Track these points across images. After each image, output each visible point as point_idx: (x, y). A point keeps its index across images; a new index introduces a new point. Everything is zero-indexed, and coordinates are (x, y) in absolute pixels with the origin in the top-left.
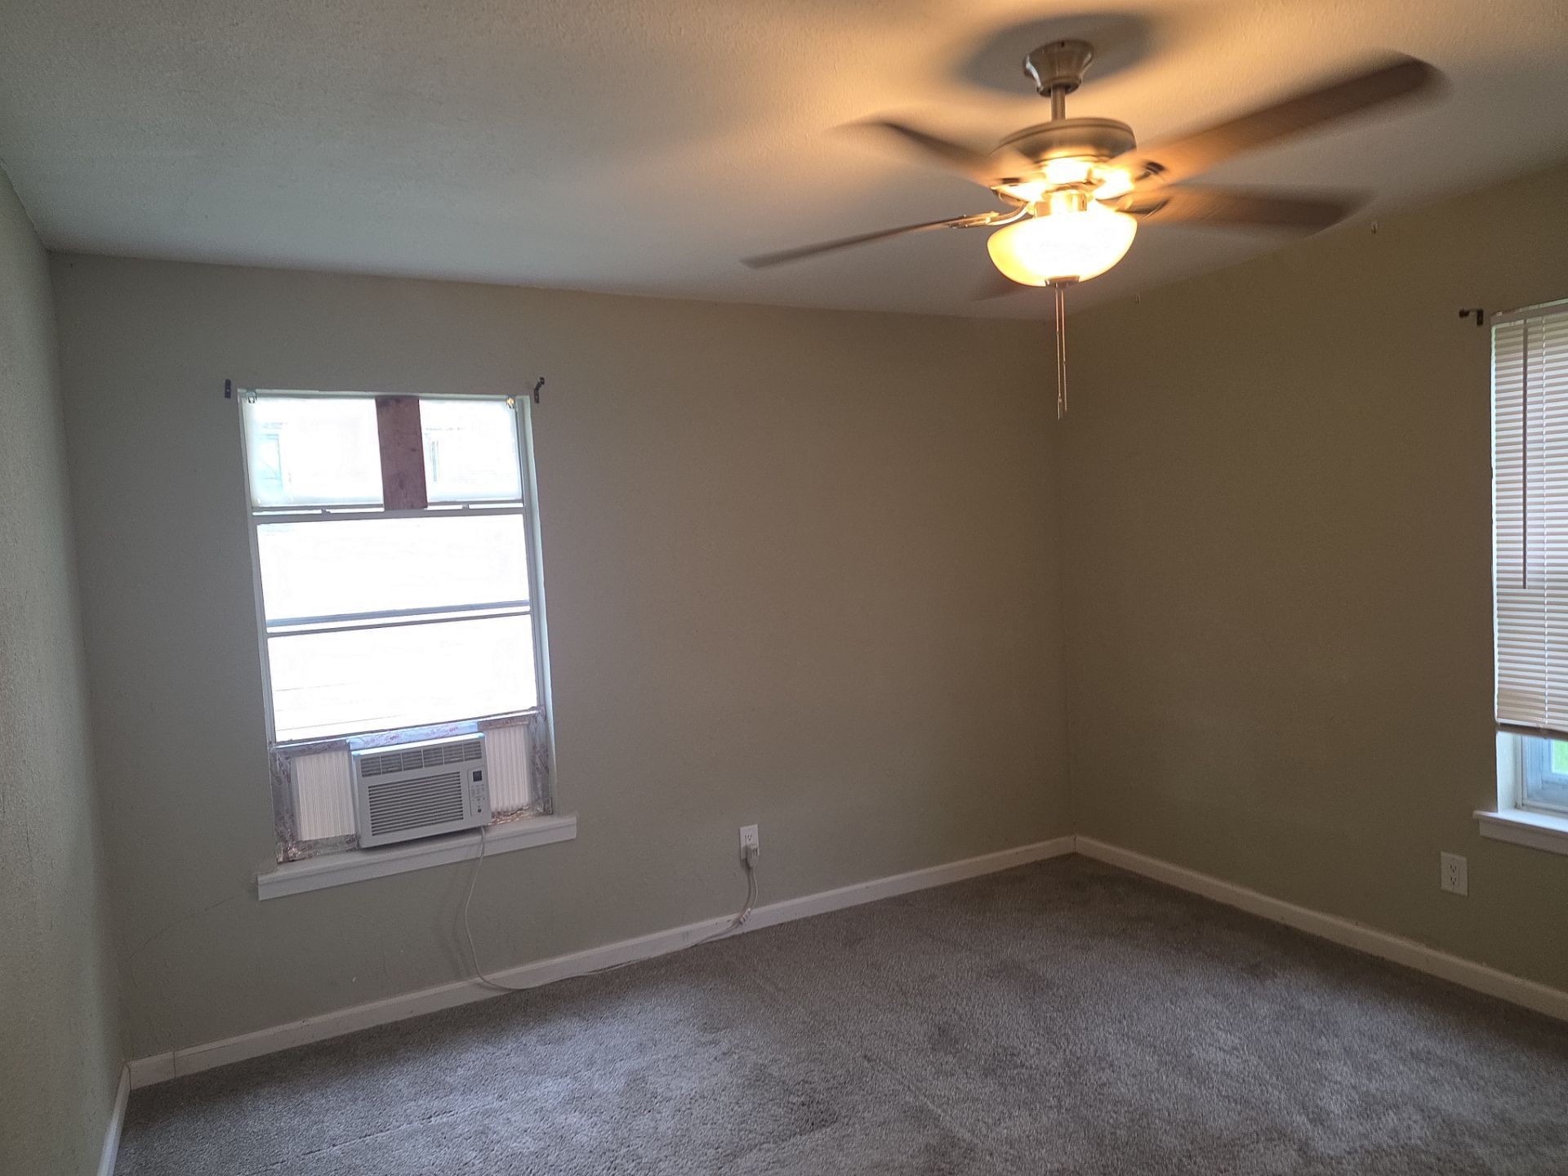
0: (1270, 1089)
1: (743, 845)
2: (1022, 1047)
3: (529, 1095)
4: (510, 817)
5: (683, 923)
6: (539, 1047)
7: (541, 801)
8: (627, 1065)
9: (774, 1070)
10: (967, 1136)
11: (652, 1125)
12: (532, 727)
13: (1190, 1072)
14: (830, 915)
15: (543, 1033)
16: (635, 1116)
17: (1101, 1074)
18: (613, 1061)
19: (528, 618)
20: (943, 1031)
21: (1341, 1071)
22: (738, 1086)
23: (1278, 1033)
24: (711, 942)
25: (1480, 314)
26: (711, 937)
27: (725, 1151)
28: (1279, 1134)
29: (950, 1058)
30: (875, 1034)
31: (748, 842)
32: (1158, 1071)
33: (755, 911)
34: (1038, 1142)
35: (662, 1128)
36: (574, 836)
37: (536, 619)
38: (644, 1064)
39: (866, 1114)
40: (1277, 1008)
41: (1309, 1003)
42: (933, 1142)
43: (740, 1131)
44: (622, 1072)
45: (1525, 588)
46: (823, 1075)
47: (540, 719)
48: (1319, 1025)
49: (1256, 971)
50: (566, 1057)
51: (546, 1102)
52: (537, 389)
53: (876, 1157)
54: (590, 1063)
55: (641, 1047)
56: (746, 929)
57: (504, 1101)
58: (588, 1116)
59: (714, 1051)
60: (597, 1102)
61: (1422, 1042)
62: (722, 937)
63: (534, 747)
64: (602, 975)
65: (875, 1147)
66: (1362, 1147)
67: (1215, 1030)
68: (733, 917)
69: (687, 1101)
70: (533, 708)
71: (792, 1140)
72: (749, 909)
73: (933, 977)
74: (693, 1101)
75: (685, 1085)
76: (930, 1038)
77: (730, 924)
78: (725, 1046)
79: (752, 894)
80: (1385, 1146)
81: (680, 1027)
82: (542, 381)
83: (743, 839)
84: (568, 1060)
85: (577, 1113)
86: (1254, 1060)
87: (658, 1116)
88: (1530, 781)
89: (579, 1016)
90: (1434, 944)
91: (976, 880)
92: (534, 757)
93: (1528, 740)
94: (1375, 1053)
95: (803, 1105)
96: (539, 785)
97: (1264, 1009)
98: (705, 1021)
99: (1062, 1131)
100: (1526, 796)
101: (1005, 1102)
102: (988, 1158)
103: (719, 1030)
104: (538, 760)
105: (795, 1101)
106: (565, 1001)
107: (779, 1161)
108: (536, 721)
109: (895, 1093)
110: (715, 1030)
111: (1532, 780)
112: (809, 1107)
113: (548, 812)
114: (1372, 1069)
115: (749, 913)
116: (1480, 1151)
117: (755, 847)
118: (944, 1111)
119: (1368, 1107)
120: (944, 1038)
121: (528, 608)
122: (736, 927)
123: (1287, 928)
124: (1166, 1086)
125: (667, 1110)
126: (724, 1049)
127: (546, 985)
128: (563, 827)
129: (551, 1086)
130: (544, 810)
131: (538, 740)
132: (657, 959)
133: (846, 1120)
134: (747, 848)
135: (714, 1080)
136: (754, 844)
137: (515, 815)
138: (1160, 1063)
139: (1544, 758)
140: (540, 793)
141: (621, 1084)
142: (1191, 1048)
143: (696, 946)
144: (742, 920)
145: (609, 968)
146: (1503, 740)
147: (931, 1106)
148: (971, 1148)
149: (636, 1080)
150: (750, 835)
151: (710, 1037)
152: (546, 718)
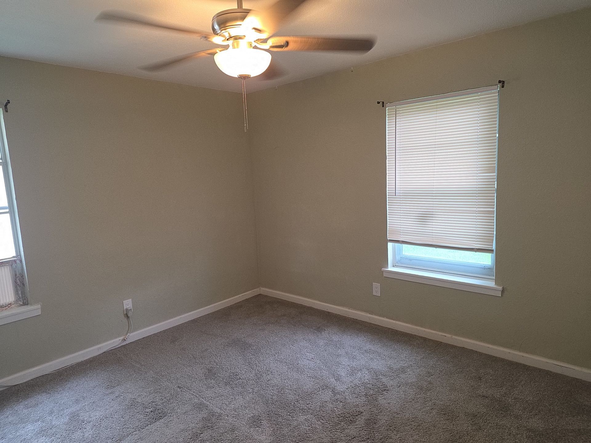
0: (323, 371)
1: (125, 308)
2: (240, 371)
3: (18, 434)
4: (5, 308)
5: (98, 344)
6: (24, 410)
7: (21, 299)
8: (70, 410)
9: (139, 400)
10: (219, 411)
11: (82, 435)
12: (14, 266)
13: (298, 370)
14: (164, 331)
15: (27, 403)
16: (73, 433)
17: (268, 377)
18: (63, 410)
19: (8, 215)
20: (210, 371)
21: (345, 361)
22: (123, 410)
23: (326, 351)
24: (112, 350)
25: (383, 103)
26: (112, 348)
27: (116, 439)
28: (326, 387)
29: (213, 381)
30: (183, 377)
31: (127, 307)
32: (287, 371)
33: (131, 334)
34: (245, 407)
35: (86, 435)
36: (40, 314)
37: (13, 215)
38: (78, 409)
39: (178, 410)
40: (325, 341)
41: (335, 338)
42: (205, 416)
43: (123, 429)
44: (67, 414)
45: (395, 196)
46: (161, 398)
47: (18, 262)
48: (338, 345)
49: (319, 329)
50: (39, 412)
51: (27, 435)
52: (6, 105)
53: (182, 427)
54: (51, 413)
55: (77, 401)
56: (127, 342)
57: (4, 440)
58: (49, 437)
59: (112, 397)
60: (54, 430)
61: (368, 346)
62: (116, 347)
63: (16, 275)
64: (58, 372)
65: (182, 423)
66: (351, 386)
67: (306, 353)
68: (122, 338)
69: (99, 421)
70: (14, 257)
71: (147, 428)
72: (129, 334)
73: (207, 350)
74: (101, 420)
75: (97, 414)
76: (205, 374)
77: (120, 341)
78: (117, 394)
79: (130, 327)
80: (358, 384)
81: (95, 389)
82: (8, 102)
83: (125, 305)
84: (40, 413)
85: (44, 437)
86: (318, 362)
87: (85, 430)
88: (397, 258)
89: (46, 392)
90: (371, 313)
91: (224, 309)
92: (16, 279)
93: (397, 245)
94: (355, 353)
95: (152, 412)
96: (20, 292)
97: (321, 342)
98: (108, 384)
99: (254, 401)
100: (396, 262)
101: (233, 394)
102: (226, 417)
103: (114, 387)
104: (18, 281)
105: (148, 411)
106: (38, 387)
107: (140, 438)
108: (16, 263)
109: (190, 399)
110: (113, 388)
111: (398, 258)
112: (154, 412)
113: (25, 304)
114: (354, 358)
115: (129, 335)
116: (384, 380)
117: (131, 308)
118: (210, 403)
119: (353, 372)
120: (210, 373)
121: (7, 210)
122: (123, 342)
123: (328, 312)
124: (290, 377)
125: (89, 427)
126: (117, 395)
127: (28, 381)
128: (34, 310)
129: (30, 427)
130: (23, 303)
131: (17, 270)
132: (86, 361)
133: (170, 414)
134: (127, 309)
135: (112, 409)
136: (130, 307)
137: (7, 307)
138: (289, 368)
139: (401, 250)
140: (20, 295)
141: (66, 419)
142: (298, 361)
143: (104, 352)
144: (125, 339)
145: (61, 368)
146: (390, 245)
147: (205, 402)
148: (220, 415)
149: (74, 417)
150: (128, 304)
151: (110, 391)
152: (21, 261)
